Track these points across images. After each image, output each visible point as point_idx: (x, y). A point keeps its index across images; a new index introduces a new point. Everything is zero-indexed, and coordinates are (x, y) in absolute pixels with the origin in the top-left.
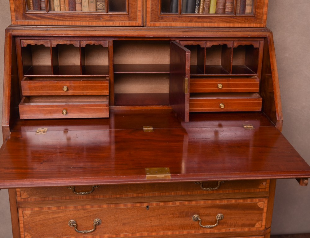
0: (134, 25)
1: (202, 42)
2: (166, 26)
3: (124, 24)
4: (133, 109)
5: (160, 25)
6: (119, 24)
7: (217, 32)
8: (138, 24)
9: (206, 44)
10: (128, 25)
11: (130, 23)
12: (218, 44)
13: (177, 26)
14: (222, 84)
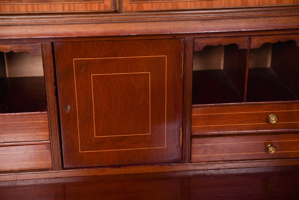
0: (96, 8)
1: (241, 39)
2: (164, 9)
3: (74, 9)
4: (101, 174)
5: (152, 6)
6: (63, 8)
7: (277, 18)
8: (105, 6)
9: (250, 42)
10: (82, 10)
11: (86, 6)
12: (277, 41)
13: (189, 8)
14: (277, 115)
